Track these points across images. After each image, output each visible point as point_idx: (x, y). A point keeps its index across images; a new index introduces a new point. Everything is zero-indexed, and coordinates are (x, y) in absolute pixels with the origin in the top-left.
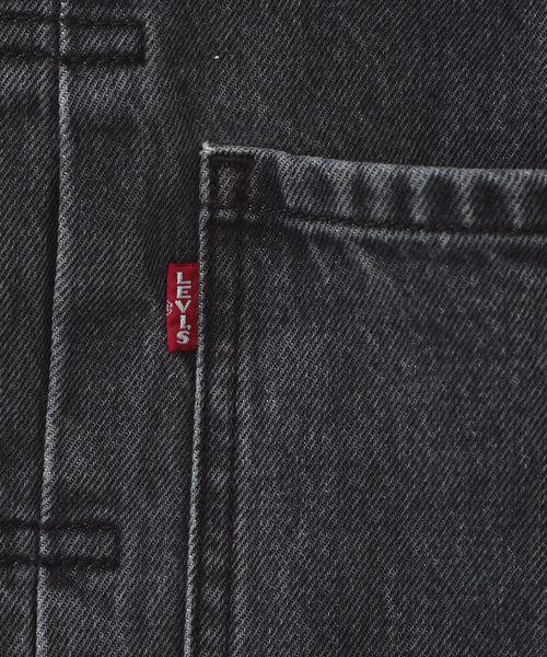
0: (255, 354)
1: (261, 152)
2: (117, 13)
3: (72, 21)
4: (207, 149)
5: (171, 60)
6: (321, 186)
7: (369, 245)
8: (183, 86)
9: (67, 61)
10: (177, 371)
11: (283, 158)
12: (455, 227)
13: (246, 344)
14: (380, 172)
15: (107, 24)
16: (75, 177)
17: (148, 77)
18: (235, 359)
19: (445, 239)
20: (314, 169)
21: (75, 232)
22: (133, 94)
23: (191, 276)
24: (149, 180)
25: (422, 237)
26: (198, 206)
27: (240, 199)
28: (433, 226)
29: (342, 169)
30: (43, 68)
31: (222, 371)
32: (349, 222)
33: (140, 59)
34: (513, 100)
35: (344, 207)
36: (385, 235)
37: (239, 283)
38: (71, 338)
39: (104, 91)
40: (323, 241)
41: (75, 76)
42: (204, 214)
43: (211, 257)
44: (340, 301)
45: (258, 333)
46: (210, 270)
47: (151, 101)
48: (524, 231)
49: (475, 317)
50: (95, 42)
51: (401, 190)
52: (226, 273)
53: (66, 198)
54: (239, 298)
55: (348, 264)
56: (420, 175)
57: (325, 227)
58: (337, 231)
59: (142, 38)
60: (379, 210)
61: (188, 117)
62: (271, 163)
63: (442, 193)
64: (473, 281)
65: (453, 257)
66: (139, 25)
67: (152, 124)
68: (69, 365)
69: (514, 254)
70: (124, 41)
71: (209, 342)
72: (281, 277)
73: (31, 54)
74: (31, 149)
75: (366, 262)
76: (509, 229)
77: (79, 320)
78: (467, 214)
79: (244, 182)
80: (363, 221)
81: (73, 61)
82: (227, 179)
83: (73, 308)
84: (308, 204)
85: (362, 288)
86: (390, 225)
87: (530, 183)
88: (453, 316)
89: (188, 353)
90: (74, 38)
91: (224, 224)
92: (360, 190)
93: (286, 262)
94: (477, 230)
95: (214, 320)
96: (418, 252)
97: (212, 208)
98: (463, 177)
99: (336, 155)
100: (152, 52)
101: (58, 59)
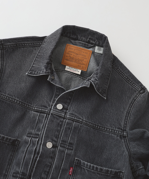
0: (76, 176)
1: (80, 160)
2: (72, 146)
3: (68, 145)
4: (76, 158)
5: (75, 150)
6: (84, 164)
7: (87, 170)
8: (75, 153)
9: (67, 148)
10: (69, 176)
11: (82, 161)
12: (94, 170)
13: (75, 175)
14: (89, 164)
15: (71, 146)
16: (65, 158)
17: (73, 151)
18: (74, 176)
19: (93, 171)
20: (84, 162)
21: (64, 162)
22: (71, 152)
23: (72, 168)
24: (71, 160)
25: (91, 170)
26: (74, 163)
27: (78, 163)
28: (92, 169)
29: (86, 163)
30: (65, 149)
31: (73, 177)
32: (86, 167)
33: (73, 150)
34: (100, 160)
35: (86, 166)
36: (88, 169)
37: (76, 170)
38: (62, 171)
39: (69, 152)
40: (83, 168)
41: (67, 150)
42: (75, 164)
43: (74, 167)
44: (84, 174)
45: (77, 175)
46: (74, 168)
47: (73, 153)
48: (99, 172)
49: (94, 178)
50: (70, 148)
51: (90, 166)
52: (75, 169)
53: (64, 160)
54: (76, 171)
55: (85, 171)
56: (92, 165)
57: (84, 167)
58: (85, 168)
59: (73, 148)
60: (88, 167)
61: (75, 155)
62: (81, 161)
63: (93, 167)
64: (94, 175)
65: (93, 172)
66: (73, 147)
67: (72, 155)
68: (61, 174)
69: (98, 173)
70: (72, 148)
71: (72, 174)
72: (79, 170)
73: (64, 147)
74: (62, 155)
75: (86, 171)
76: (98, 171)
77: (63, 170)
78: (95, 169)
79: (78, 162)
80: (87, 167)
81: (67, 149)
82: (77, 161)
83: (62, 169)
84: (83, 165)
85: (86, 173)
86: (89, 168)
87: (100, 168)
88: (92, 177)
89: (71, 175)
90: (68, 147)
91: (76, 165)
92: (87, 165)
93: (80, 169)
94: (95, 171)
95: (74, 173)
96: (90, 171)
97: (75, 163)
98: (95, 166)
99: (86, 161)
100: (74, 149)
101: (66, 148)
